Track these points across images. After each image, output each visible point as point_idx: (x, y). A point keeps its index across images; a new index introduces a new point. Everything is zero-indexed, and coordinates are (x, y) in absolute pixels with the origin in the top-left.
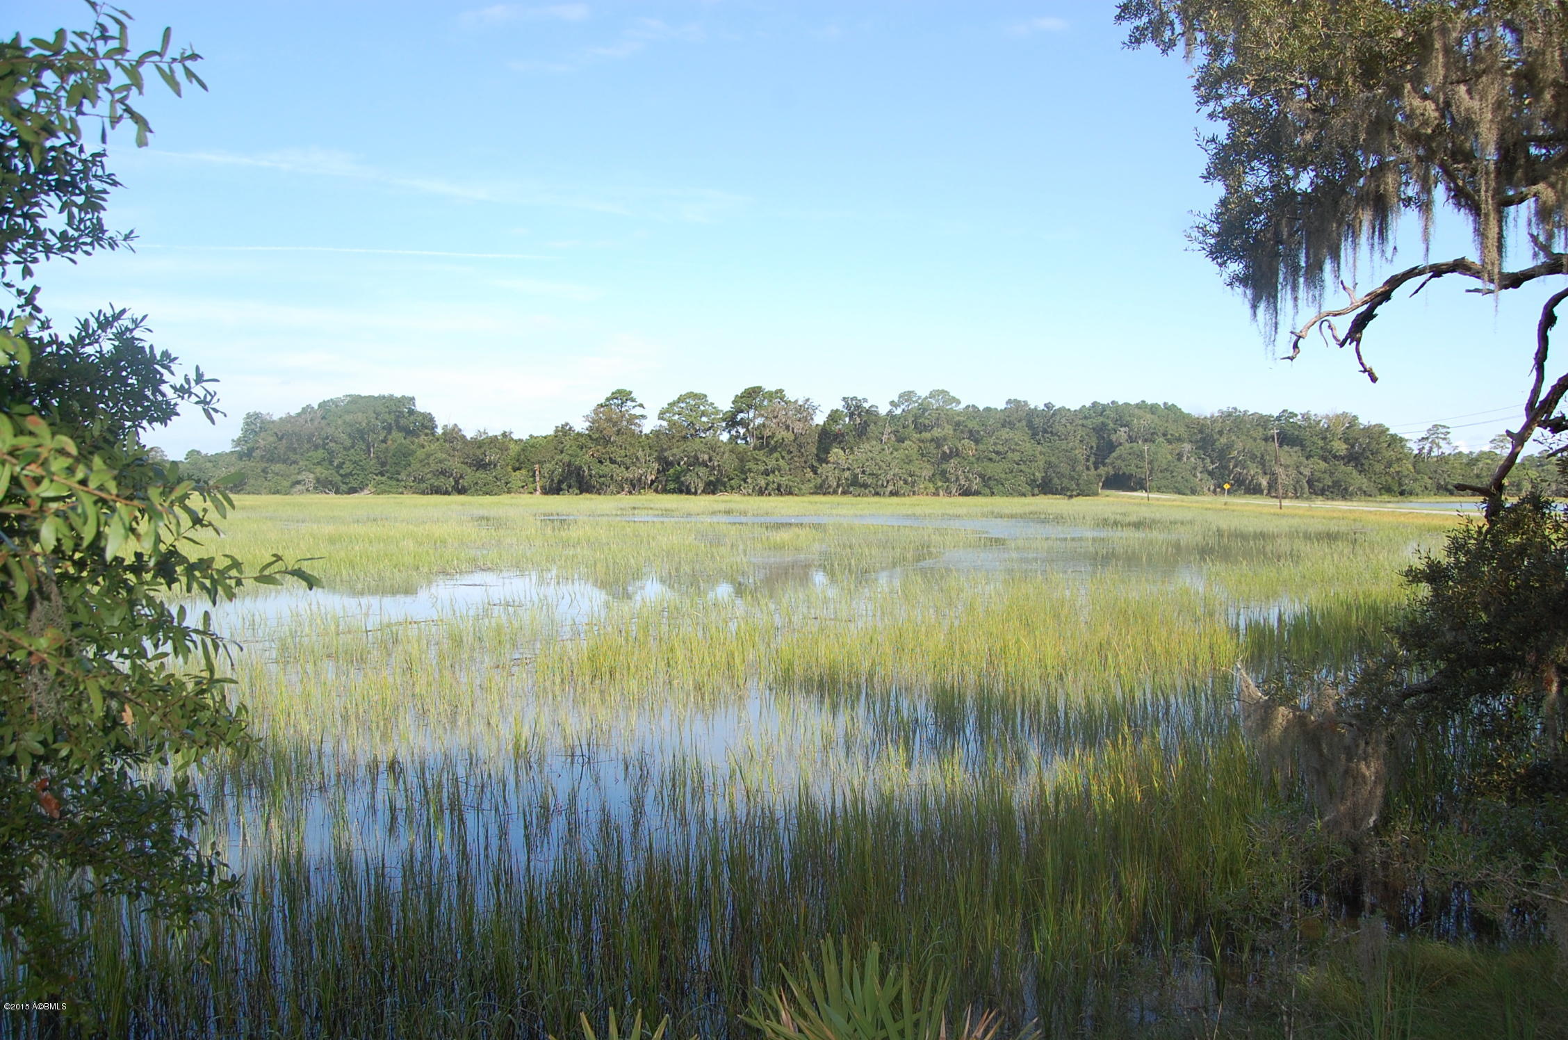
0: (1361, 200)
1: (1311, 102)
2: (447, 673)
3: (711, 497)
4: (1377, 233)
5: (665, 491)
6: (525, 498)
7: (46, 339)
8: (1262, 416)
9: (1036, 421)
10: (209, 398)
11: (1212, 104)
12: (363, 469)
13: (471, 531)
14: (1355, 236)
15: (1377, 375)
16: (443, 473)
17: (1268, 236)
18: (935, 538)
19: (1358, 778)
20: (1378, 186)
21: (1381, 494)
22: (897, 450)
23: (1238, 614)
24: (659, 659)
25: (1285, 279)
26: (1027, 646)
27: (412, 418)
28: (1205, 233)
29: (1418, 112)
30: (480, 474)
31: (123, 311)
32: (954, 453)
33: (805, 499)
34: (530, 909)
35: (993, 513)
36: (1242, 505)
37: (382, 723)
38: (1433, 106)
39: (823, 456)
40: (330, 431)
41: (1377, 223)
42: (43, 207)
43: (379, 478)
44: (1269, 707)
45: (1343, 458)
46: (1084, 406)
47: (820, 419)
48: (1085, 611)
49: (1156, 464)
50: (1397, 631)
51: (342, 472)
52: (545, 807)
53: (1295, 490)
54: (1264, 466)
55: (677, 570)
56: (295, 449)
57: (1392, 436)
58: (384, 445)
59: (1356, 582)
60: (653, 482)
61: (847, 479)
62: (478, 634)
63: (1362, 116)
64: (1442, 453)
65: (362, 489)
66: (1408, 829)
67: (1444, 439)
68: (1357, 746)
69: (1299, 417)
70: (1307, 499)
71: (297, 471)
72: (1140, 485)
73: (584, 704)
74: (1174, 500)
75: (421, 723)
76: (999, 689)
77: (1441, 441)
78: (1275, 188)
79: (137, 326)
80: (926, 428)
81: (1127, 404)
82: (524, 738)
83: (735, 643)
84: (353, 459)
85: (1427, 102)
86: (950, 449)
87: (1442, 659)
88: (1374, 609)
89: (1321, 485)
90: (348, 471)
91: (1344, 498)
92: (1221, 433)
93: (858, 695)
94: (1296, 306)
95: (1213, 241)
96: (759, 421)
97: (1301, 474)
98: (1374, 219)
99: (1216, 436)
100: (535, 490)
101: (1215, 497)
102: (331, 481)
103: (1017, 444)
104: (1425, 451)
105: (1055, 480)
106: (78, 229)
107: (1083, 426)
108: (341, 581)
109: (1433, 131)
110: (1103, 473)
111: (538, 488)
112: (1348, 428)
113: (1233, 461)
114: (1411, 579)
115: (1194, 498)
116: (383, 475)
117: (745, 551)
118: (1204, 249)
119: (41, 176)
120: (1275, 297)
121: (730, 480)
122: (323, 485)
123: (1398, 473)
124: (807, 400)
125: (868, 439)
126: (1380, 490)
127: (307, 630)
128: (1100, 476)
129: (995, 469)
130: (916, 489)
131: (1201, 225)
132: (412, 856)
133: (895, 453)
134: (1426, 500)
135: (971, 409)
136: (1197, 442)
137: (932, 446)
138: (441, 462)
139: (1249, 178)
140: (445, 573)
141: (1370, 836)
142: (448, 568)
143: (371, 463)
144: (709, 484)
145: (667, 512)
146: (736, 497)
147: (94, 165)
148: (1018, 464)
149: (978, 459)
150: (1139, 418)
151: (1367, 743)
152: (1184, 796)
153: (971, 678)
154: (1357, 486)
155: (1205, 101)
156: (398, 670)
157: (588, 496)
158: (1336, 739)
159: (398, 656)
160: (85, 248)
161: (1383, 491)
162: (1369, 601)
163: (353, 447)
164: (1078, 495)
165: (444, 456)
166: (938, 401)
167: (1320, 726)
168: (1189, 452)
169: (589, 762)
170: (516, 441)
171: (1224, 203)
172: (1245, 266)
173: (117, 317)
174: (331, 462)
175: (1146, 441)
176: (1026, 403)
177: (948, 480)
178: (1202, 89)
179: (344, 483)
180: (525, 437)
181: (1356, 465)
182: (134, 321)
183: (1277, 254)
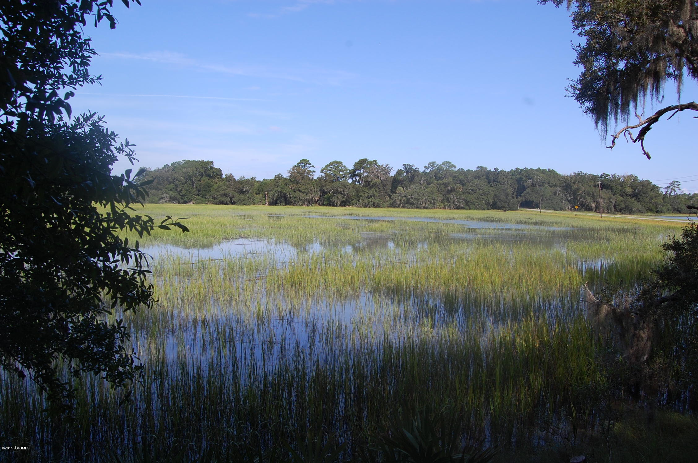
0: (648, 73)
1: (626, 28)
2: (227, 283)
3: (344, 208)
4: (655, 89)
5: (323, 205)
6: (261, 207)
7: (62, 124)
8: (593, 176)
9: (491, 176)
10: (131, 153)
11: (580, 29)
12: (190, 193)
13: (238, 220)
14: (645, 90)
15: (651, 156)
16: (225, 195)
17: (604, 90)
18: (444, 228)
19: (639, 338)
20: (656, 68)
21: (647, 212)
22: (427, 188)
23: (582, 264)
24: (321, 278)
25: (611, 110)
26: (486, 275)
27: (212, 171)
28: (574, 88)
29: (675, 33)
30: (242, 196)
31: (95, 114)
32: (453, 190)
33: (385, 209)
34: (265, 386)
35: (470, 217)
36: (583, 216)
37: (199, 303)
38: (683, 31)
39: (393, 190)
40: (176, 176)
41: (655, 85)
42: (63, 64)
43: (197, 197)
44: (599, 305)
45: (630, 195)
46: (512, 170)
47: (393, 174)
48: (512, 262)
49: (544, 197)
50: (658, 272)
51: (181, 194)
52: (270, 342)
53: (608, 209)
54: (594, 198)
55: (329, 239)
56: (161, 184)
57: (653, 185)
58: (199, 182)
59: (636, 251)
60: (318, 201)
61: (404, 201)
62: (241, 265)
63: (651, 34)
64: (676, 194)
65: (190, 202)
66: (662, 362)
67: (678, 187)
68: (639, 324)
69: (611, 176)
70: (613, 214)
71: (161, 193)
72: (537, 206)
73: (288, 297)
74: (552, 213)
75: (216, 303)
76: (473, 295)
77: (676, 188)
78: (608, 68)
79: (100, 120)
80: (440, 178)
81: (531, 169)
82: (261, 311)
83: (355, 272)
84: (186, 188)
85: (680, 29)
86: (451, 188)
87: (679, 285)
88: (645, 263)
89: (620, 208)
90: (184, 193)
91: (630, 214)
92: (574, 183)
93: (410, 295)
94: (616, 122)
95: (578, 92)
96: (365, 174)
97: (611, 202)
98: (653, 83)
99: (572, 184)
100: (266, 203)
101: (571, 212)
102: (176, 198)
103: (481, 186)
104: (668, 193)
105: (499, 203)
106: (77, 75)
107: (511, 178)
108: (181, 241)
109: (683, 42)
110: (520, 200)
111: (267, 202)
112: (633, 181)
113: (580, 196)
114: (665, 248)
115: (562, 212)
116: (199, 196)
117: (358, 231)
118: (574, 96)
119: (62, 50)
120: (606, 118)
121: (352, 200)
122: (173, 200)
123: (656, 202)
124: (387, 165)
125: (414, 183)
126: (647, 210)
127: (166, 263)
128: (519, 201)
129: (471, 198)
130: (435, 206)
131: (573, 85)
132: (212, 362)
133: (426, 189)
134: (668, 215)
135: (461, 170)
136: (563, 187)
137: (443, 187)
138: (224, 190)
139: (595, 64)
140: (226, 239)
141: (644, 364)
142: (227, 237)
143: (194, 190)
144: (343, 202)
145: (324, 215)
146: (355, 208)
147: (85, 45)
148: (482, 195)
149: (463, 193)
150: (537, 175)
151: (644, 322)
152: (558, 344)
153: (460, 289)
154: (636, 208)
155: (577, 27)
156: (206, 281)
157: (289, 206)
158: (629, 321)
159: (206, 275)
160: (80, 83)
161: (648, 211)
162: (642, 259)
163: (186, 183)
164: (508, 210)
165: (226, 187)
166: (446, 166)
167: (622, 314)
168: (559, 191)
169: (290, 323)
170: (257, 181)
171: (583, 75)
172: (593, 104)
173: (92, 116)
174: (176, 190)
175: (540, 186)
176: (486, 168)
177: (450, 202)
178: (576, 22)
179: (182, 199)
180: (261, 180)
181: (636, 199)
182: (99, 118)
183: (608, 99)
